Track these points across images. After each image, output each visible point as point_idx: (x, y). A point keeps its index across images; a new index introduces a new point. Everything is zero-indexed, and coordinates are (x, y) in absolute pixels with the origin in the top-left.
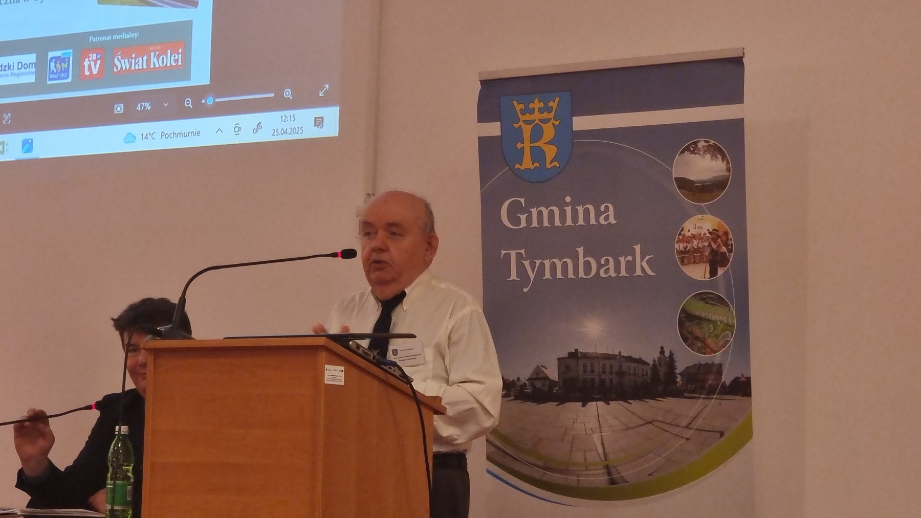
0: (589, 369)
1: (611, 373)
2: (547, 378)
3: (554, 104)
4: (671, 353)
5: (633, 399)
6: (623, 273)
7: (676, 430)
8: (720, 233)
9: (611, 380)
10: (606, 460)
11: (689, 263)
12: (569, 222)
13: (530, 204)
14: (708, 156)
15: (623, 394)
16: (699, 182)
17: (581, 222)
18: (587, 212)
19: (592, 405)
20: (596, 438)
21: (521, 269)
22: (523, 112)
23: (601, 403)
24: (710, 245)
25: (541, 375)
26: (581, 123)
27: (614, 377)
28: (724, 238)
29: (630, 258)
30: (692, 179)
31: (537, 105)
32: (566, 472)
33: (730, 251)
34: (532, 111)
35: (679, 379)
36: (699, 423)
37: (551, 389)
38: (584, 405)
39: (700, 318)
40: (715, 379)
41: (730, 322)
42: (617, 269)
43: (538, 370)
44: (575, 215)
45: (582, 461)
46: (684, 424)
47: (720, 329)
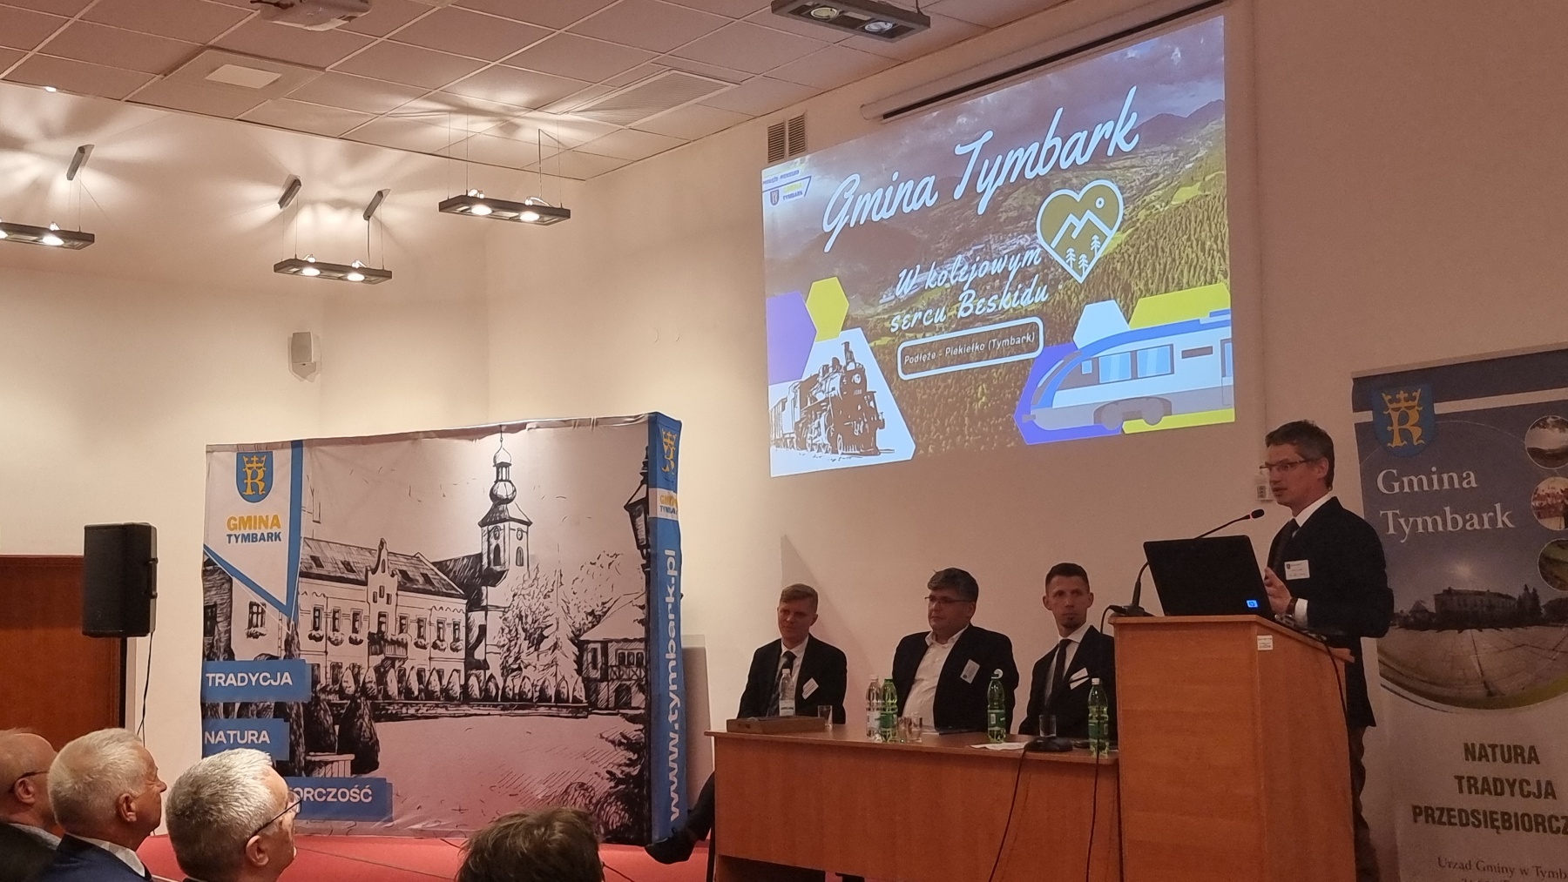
0: (1462, 603)
1: (1482, 606)
2: (1427, 611)
3: (1417, 394)
4: (1534, 589)
6: (1486, 526)
7: (1544, 652)
9: (1483, 612)
10: (1483, 676)
11: (1545, 517)
12: (1436, 487)
13: (1402, 474)
16: (1550, 451)
17: (1446, 486)
18: (1451, 479)
20: (1473, 658)
21: (1398, 526)
22: (1391, 402)
23: (1475, 631)
24: (1563, 502)
25: (1422, 610)
26: (1441, 408)
27: (1485, 608)
29: (1491, 514)
30: (1543, 448)
31: (1402, 395)
32: (1451, 686)
34: (1398, 401)
35: (1543, 611)
36: (1563, 647)
37: (1430, 618)
38: (1460, 632)
39: (1555, 560)
42: (1481, 523)
43: (1418, 604)
44: (1441, 481)
45: (1463, 677)
46: (1551, 647)
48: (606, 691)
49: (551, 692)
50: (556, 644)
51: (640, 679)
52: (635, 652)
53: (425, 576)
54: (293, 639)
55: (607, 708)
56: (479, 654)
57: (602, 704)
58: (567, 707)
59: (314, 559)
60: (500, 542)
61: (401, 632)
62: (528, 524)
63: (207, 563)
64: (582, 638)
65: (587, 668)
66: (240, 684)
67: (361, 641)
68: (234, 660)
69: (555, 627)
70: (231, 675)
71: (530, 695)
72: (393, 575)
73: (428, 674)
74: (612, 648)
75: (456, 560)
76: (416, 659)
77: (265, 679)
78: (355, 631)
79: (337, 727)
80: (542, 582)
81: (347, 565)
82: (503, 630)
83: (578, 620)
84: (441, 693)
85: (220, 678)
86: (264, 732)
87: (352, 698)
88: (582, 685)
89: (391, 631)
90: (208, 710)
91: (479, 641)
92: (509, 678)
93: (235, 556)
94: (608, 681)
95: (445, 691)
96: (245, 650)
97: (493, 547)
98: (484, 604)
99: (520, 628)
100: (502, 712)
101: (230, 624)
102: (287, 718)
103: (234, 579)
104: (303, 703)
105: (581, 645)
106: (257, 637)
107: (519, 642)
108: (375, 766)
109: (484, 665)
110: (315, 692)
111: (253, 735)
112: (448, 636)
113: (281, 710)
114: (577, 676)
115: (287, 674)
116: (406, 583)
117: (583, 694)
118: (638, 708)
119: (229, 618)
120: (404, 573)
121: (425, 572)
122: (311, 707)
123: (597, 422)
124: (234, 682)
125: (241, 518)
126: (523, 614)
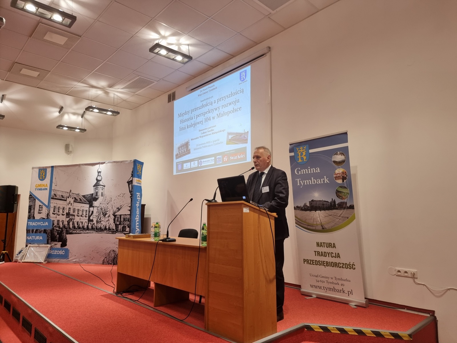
0: (316, 204)
1: (321, 204)
2: (307, 206)
3: (305, 148)
4: (334, 200)
5: (326, 210)
6: (322, 182)
7: (337, 217)
8: (344, 172)
9: (321, 206)
10: (321, 224)
11: (337, 179)
12: (310, 172)
13: (301, 169)
14: (340, 155)
15: (324, 209)
17: (312, 172)
18: (313, 170)
19: (317, 211)
20: (319, 219)
21: (300, 183)
22: (298, 150)
23: (319, 211)
24: (342, 175)
26: (311, 151)
27: (321, 205)
28: (345, 173)
29: (323, 179)
30: (337, 161)
31: (301, 148)
32: (313, 226)
33: (347, 176)
34: (300, 150)
35: (337, 205)
36: (342, 215)
37: (308, 208)
39: (341, 192)
40: (345, 205)
41: (348, 192)
42: (321, 182)
43: (305, 204)
44: (311, 170)
45: (316, 224)
46: (339, 215)
47: (345, 194)
48: (120, 227)
49: (107, 227)
50: (109, 215)
51: (128, 224)
52: (128, 218)
53: (80, 199)
54: (49, 214)
55: (120, 231)
56: (91, 218)
57: (119, 230)
58: (111, 231)
59: (55, 195)
60: (98, 191)
61: (74, 212)
62: (104, 186)
63: (30, 195)
64: (115, 214)
65: (116, 222)
66: (36, 225)
67: (64, 215)
68: (35, 219)
69: (109, 211)
70: (34, 223)
71: (102, 228)
72: (73, 199)
73: (79, 223)
74: (122, 217)
75: (87, 195)
76: (77, 219)
77: (42, 224)
78: (63, 212)
79: (58, 236)
80: (107, 200)
81: (62, 196)
82: (97, 212)
83: (115, 210)
84: (82, 227)
85: (31, 223)
86: (41, 237)
87: (62, 228)
88: (115, 226)
89: (71, 212)
90: (28, 231)
91: (92, 214)
92: (98, 224)
93: (37, 194)
94: (121, 225)
95: (83, 227)
96: (37, 216)
97: (96, 192)
98: (93, 206)
99: (101, 212)
100: (96, 232)
101: (34, 210)
102: (46, 233)
103: (36, 199)
104: (50, 230)
105: (115, 216)
106: (40, 213)
107: (101, 215)
108: (66, 245)
109: (92, 221)
110: (53, 227)
111: (38, 237)
112: (85, 214)
113: (45, 231)
114: (113, 223)
115: (47, 223)
116: (76, 201)
117: (115, 228)
118: (127, 231)
119: (34, 209)
120: (75, 198)
121: (80, 198)
122: (52, 231)
123: (122, 162)
124: (34, 224)
125: (39, 185)
126: (102, 208)
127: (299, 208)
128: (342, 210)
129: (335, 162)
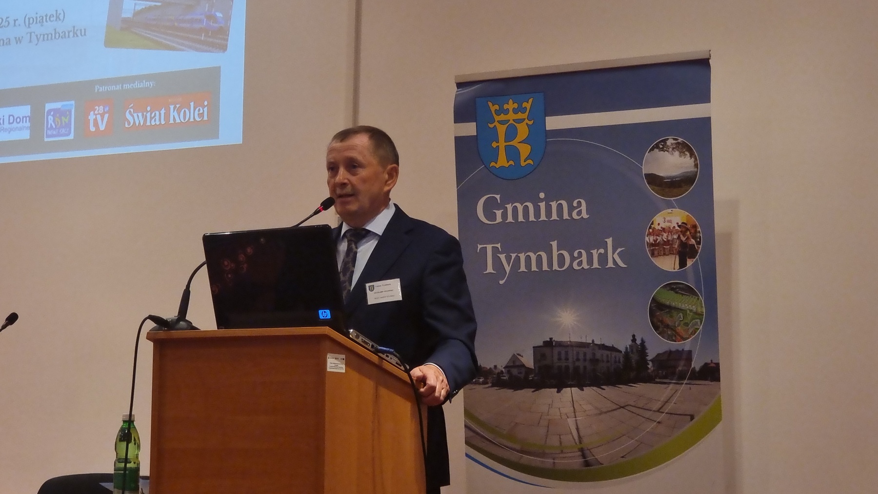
0: (563, 356)
1: (585, 360)
2: (523, 366)
3: (527, 105)
4: (643, 340)
5: (607, 384)
6: (596, 265)
7: (648, 414)
8: (689, 226)
9: (585, 367)
10: (580, 442)
11: (659, 255)
12: (543, 217)
13: (506, 200)
14: (677, 153)
15: (597, 382)
16: (668, 178)
17: (554, 216)
18: (560, 207)
19: (567, 391)
20: (571, 422)
21: (497, 262)
22: (498, 113)
23: (575, 390)
24: (679, 237)
25: (517, 364)
26: (554, 123)
27: (587, 364)
29: (602, 251)
30: (661, 175)
31: (511, 105)
32: (543, 455)
33: (699, 243)
34: (506, 112)
35: (650, 365)
36: (669, 408)
37: (527, 376)
38: (558, 392)
39: (670, 308)
40: (685, 365)
41: (699, 310)
42: (590, 261)
43: (515, 357)
45: (558, 444)
46: (655, 408)
47: (689, 318)
127: (486, 378)
128: (670, 383)
129: (653, 180)
